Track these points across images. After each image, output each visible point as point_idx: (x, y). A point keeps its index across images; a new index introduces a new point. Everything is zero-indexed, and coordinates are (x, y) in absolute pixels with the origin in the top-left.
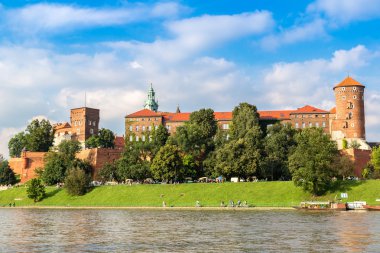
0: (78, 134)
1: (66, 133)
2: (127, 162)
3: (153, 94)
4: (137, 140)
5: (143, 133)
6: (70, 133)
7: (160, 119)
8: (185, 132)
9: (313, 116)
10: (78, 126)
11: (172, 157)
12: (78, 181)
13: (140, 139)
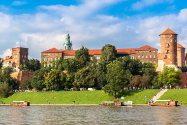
0: (16, 62)
1: (10, 62)
2: (36, 79)
3: (69, 37)
4: (48, 66)
5: (51, 62)
6: (12, 62)
7: (61, 54)
8: (68, 62)
9: (148, 51)
10: (16, 58)
11: (55, 77)
12: (5, 90)
13: (50, 66)
